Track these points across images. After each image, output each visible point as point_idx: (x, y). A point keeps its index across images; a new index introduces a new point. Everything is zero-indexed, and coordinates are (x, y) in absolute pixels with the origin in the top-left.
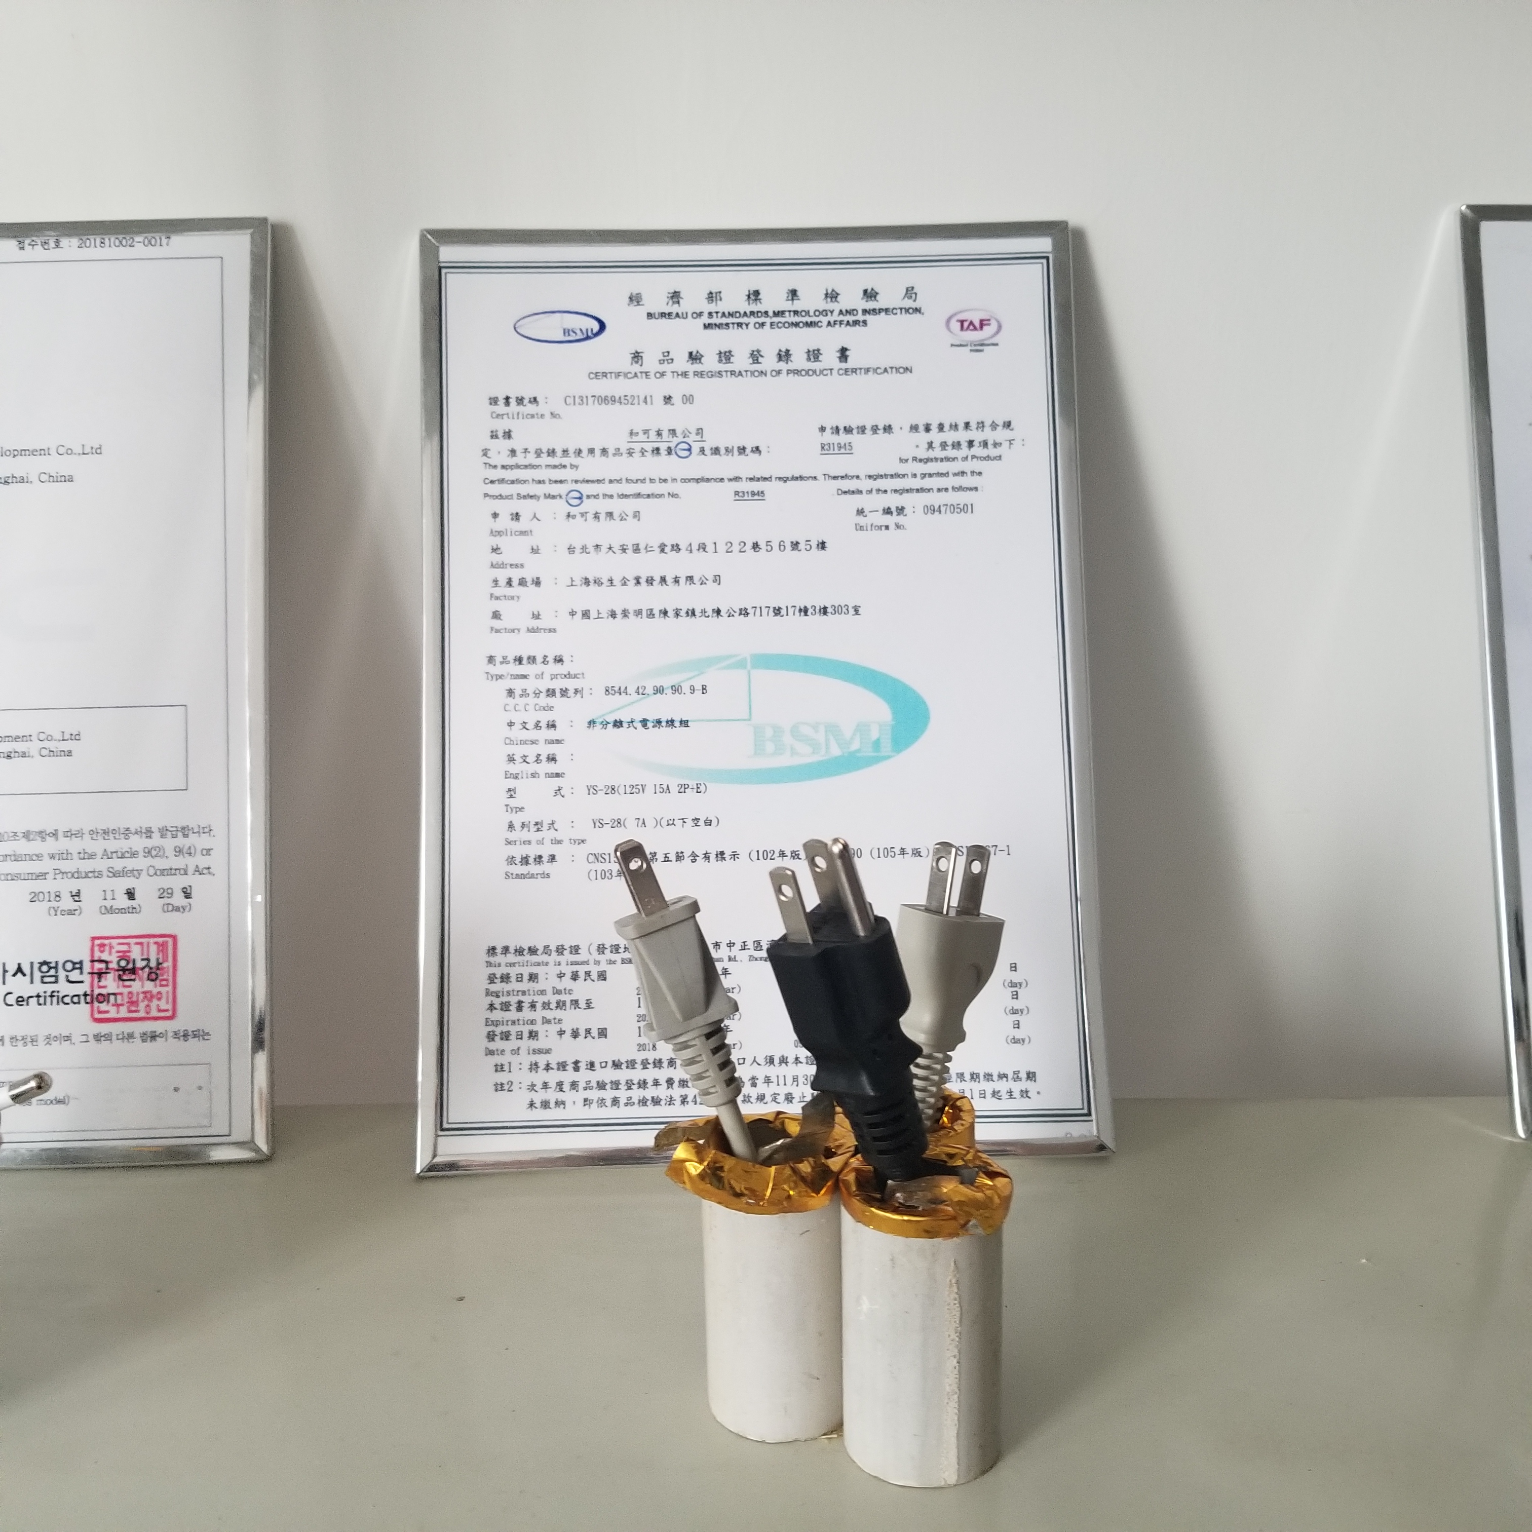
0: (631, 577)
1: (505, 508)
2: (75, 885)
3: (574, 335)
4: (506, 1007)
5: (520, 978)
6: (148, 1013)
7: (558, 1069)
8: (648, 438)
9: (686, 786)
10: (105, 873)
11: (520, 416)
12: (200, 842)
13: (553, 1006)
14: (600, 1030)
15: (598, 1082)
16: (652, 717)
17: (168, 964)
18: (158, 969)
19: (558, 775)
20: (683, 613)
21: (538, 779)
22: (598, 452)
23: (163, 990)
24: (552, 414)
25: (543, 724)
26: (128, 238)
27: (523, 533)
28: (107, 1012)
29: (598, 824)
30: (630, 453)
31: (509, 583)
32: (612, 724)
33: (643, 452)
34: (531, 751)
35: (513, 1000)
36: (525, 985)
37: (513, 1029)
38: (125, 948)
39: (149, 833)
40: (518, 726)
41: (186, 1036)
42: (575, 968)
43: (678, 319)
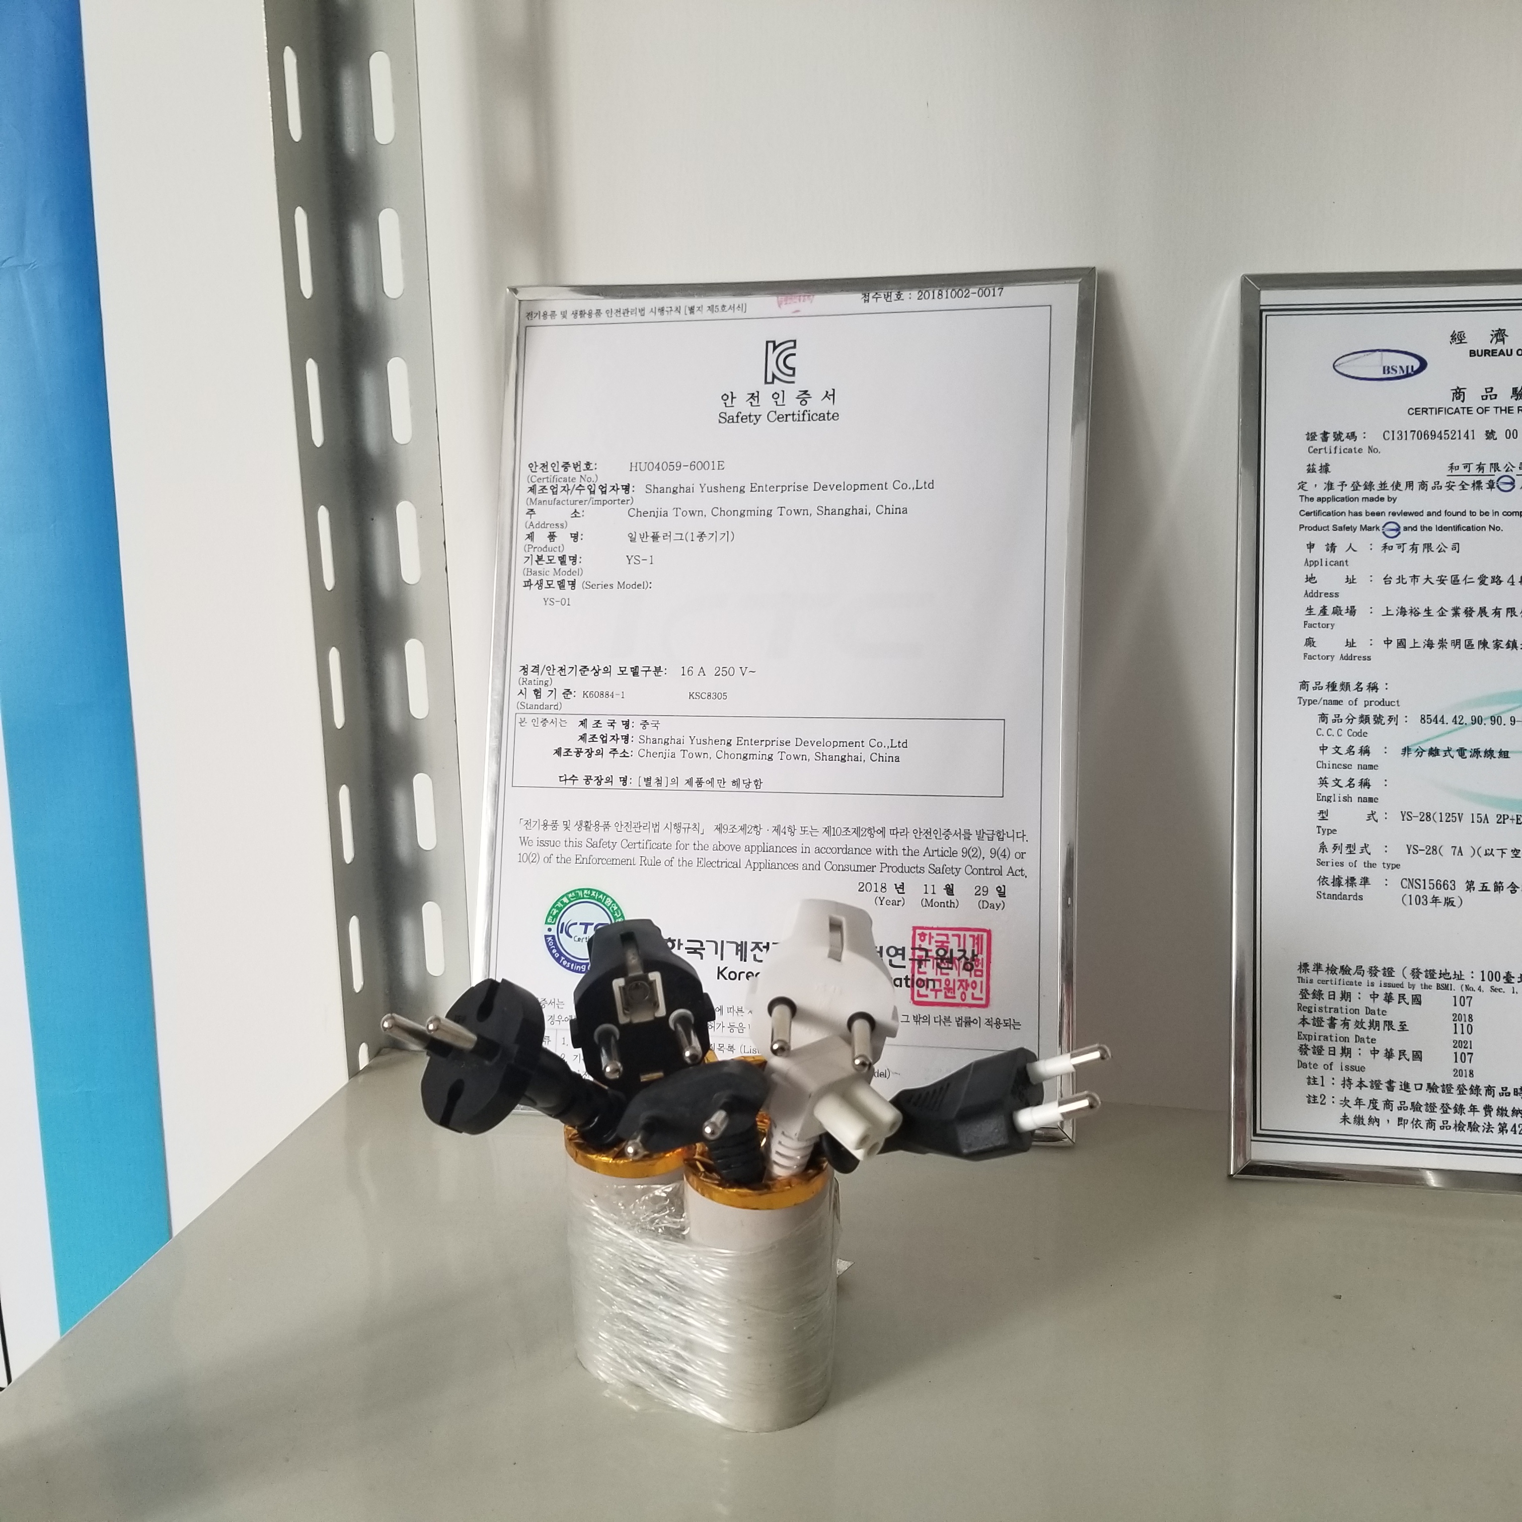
0: (1449, 607)
1: (1321, 539)
2: (899, 878)
3: (1394, 372)
4: (1318, 1022)
5: (1332, 995)
6: (963, 1000)
7: (1372, 1087)
8: (1469, 471)
9: (1506, 817)
10: (927, 869)
11: (1338, 451)
12: (1015, 846)
13: (1366, 1025)
14: (1415, 1053)
15: (1413, 1103)
16: (1469, 746)
17: (983, 956)
18: (973, 959)
19: (1371, 800)
20: (1503, 644)
21: (1350, 802)
22: (1416, 486)
23: (978, 980)
24: (1370, 449)
25: (1356, 749)
26: (964, 290)
27: (1339, 563)
28: (926, 996)
29: (1412, 850)
30: (1450, 487)
31: (1324, 611)
32: (1428, 752)
33: (1463, 486)
34: (1344, 776)
35: (1326, 1016)
36: (1337, 1003)
37: (1326, 1045)
38: (944, 938)
39: (967, 835)
40: (1330, 751)
41: (998, 1023)
42: (1389, 990)
43: (1502, 356)
